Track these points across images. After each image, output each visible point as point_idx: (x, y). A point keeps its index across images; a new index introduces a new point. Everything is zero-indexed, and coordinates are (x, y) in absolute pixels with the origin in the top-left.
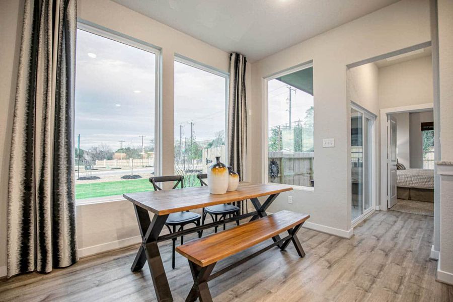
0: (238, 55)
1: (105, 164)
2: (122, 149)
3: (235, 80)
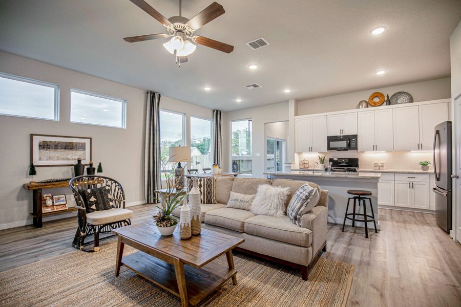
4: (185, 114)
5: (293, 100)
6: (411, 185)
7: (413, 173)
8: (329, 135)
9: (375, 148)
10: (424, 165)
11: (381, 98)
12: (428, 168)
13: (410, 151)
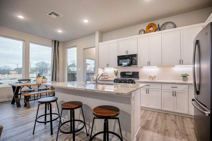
0: (55, 41)
1: (6, 76)
2: (18, 68)
3: (54, 49)
4: (24, 41)
5: (98, 31)
6: (174, 93)
7: (175, 83)
8: (119, 55)
9: (149, 64)
10: (185, 77)
11: (154, 27)
12: (187, 80)
13: (174, 66)
